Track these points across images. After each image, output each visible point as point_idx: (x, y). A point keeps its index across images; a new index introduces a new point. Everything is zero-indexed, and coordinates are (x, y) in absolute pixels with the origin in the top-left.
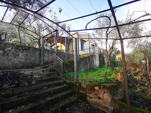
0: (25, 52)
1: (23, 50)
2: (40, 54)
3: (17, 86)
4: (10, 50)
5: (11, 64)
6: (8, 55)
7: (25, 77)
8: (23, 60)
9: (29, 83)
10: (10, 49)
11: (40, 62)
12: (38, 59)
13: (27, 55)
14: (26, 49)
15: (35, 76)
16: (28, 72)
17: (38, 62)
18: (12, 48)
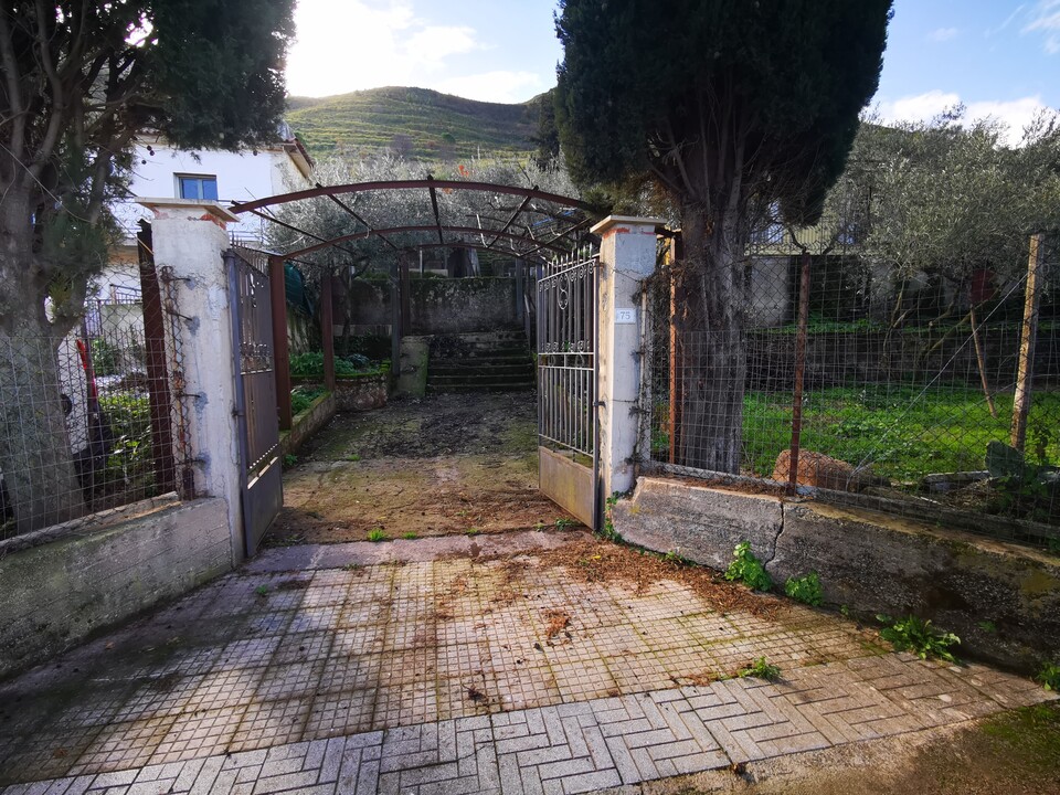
0: (480, 295)
1: (475, 290)
2: (514, 292)
3: (450, 355)
4: (453, 295)
5: (457, 324)
6: (451, 305)
7: (463, 344)
8: (477, 314)
9: (466, 354)
10: (452, 291)
11: (516, 315)
12: (509, 310)
13: (483, 301)
14: (480, 287)
15: (478, 346)
16: (470, 338)
17: (510, 317)
18: (455, 289)
